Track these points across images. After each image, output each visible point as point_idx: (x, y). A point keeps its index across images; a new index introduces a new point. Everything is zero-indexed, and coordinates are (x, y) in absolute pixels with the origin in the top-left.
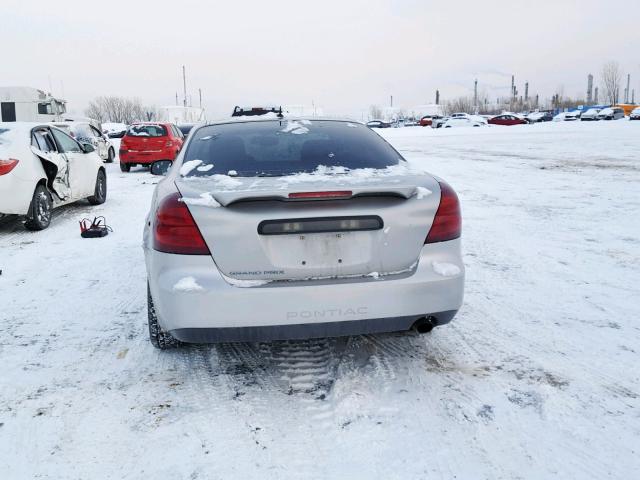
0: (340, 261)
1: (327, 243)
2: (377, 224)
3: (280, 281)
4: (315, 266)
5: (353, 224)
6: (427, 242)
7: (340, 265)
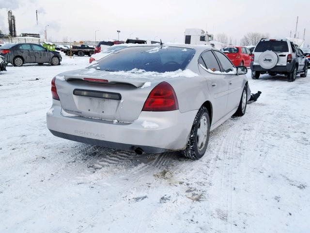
0: (103, 112)
1: (99, 103)
2: (119, 97)
3: (81, 116)
4: (94, 113)
5: (107, 96)
6: (142, 110)
7: (102, 114)
